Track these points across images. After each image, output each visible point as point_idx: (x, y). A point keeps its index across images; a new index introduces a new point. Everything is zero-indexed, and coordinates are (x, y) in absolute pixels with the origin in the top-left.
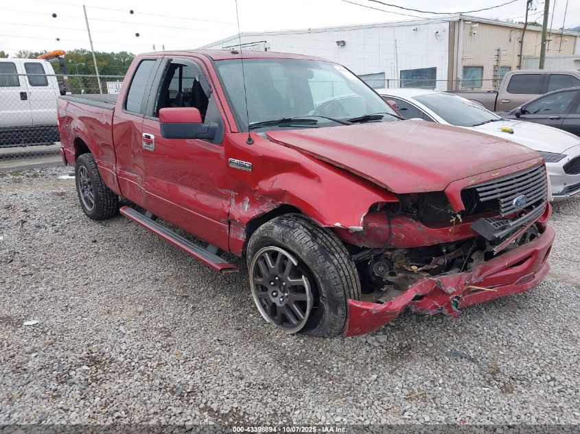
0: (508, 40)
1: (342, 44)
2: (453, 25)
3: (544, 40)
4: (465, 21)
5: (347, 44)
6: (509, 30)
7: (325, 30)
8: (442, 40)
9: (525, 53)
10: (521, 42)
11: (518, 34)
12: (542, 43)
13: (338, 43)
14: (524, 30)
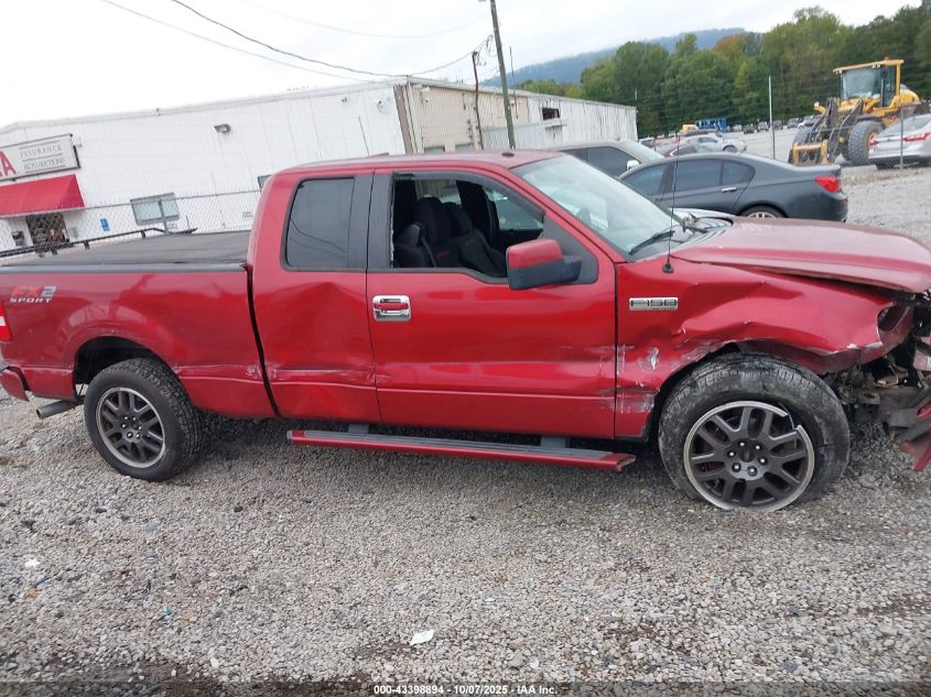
0: (461, 106)
1: (224, 129)
2: (400, 91)
3: (507, 104)
4: (412, 84)
5: (233, 128)
6: (461, 93)
7: (188, 110)
8: (388, 113)
9: (483, 125)
10: (476, 109)
11: (470, 99)
12: (506, 109)
13: (218, 128)
14: (476, 92)
